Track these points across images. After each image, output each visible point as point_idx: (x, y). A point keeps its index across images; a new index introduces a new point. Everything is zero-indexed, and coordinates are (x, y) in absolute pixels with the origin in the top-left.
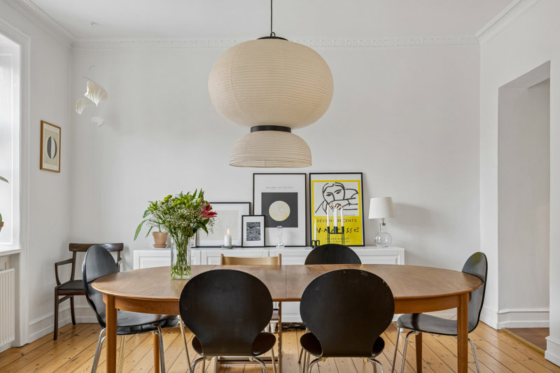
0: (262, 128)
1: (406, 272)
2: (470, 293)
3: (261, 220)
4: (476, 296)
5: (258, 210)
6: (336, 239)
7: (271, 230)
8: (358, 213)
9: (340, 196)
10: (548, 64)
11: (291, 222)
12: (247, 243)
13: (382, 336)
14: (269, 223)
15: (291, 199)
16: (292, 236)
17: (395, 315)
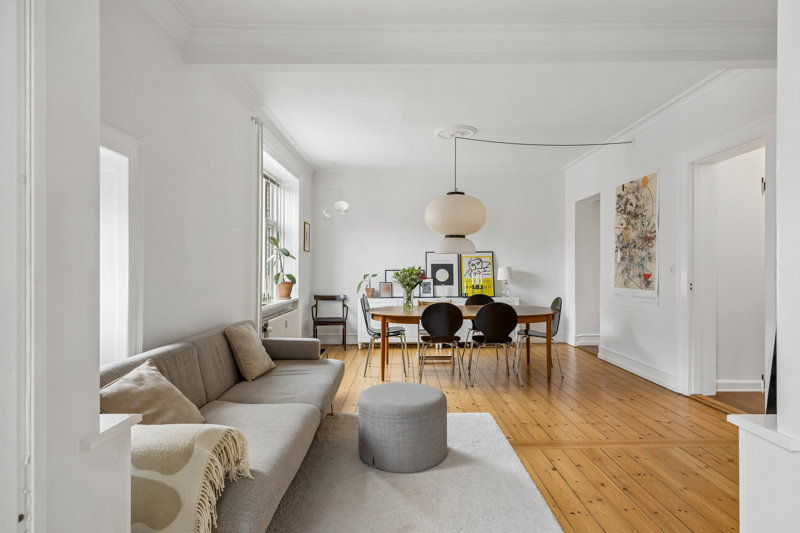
0: (452, 236)
1: (520, 307)
2: (553, 315)
3: (431, 281)
4: (556, 318)
5: (429, 275)
6: (478, 292)
7: (437, 287)
8: (490, 277)
9: (479, 266)
10: (599, 194)
11: (449, 282)
12: (423, 295)
13: (510, 335)
14: (436, 282)
15: (449, 268)
16: (450, 290)
17: (518, 325)
